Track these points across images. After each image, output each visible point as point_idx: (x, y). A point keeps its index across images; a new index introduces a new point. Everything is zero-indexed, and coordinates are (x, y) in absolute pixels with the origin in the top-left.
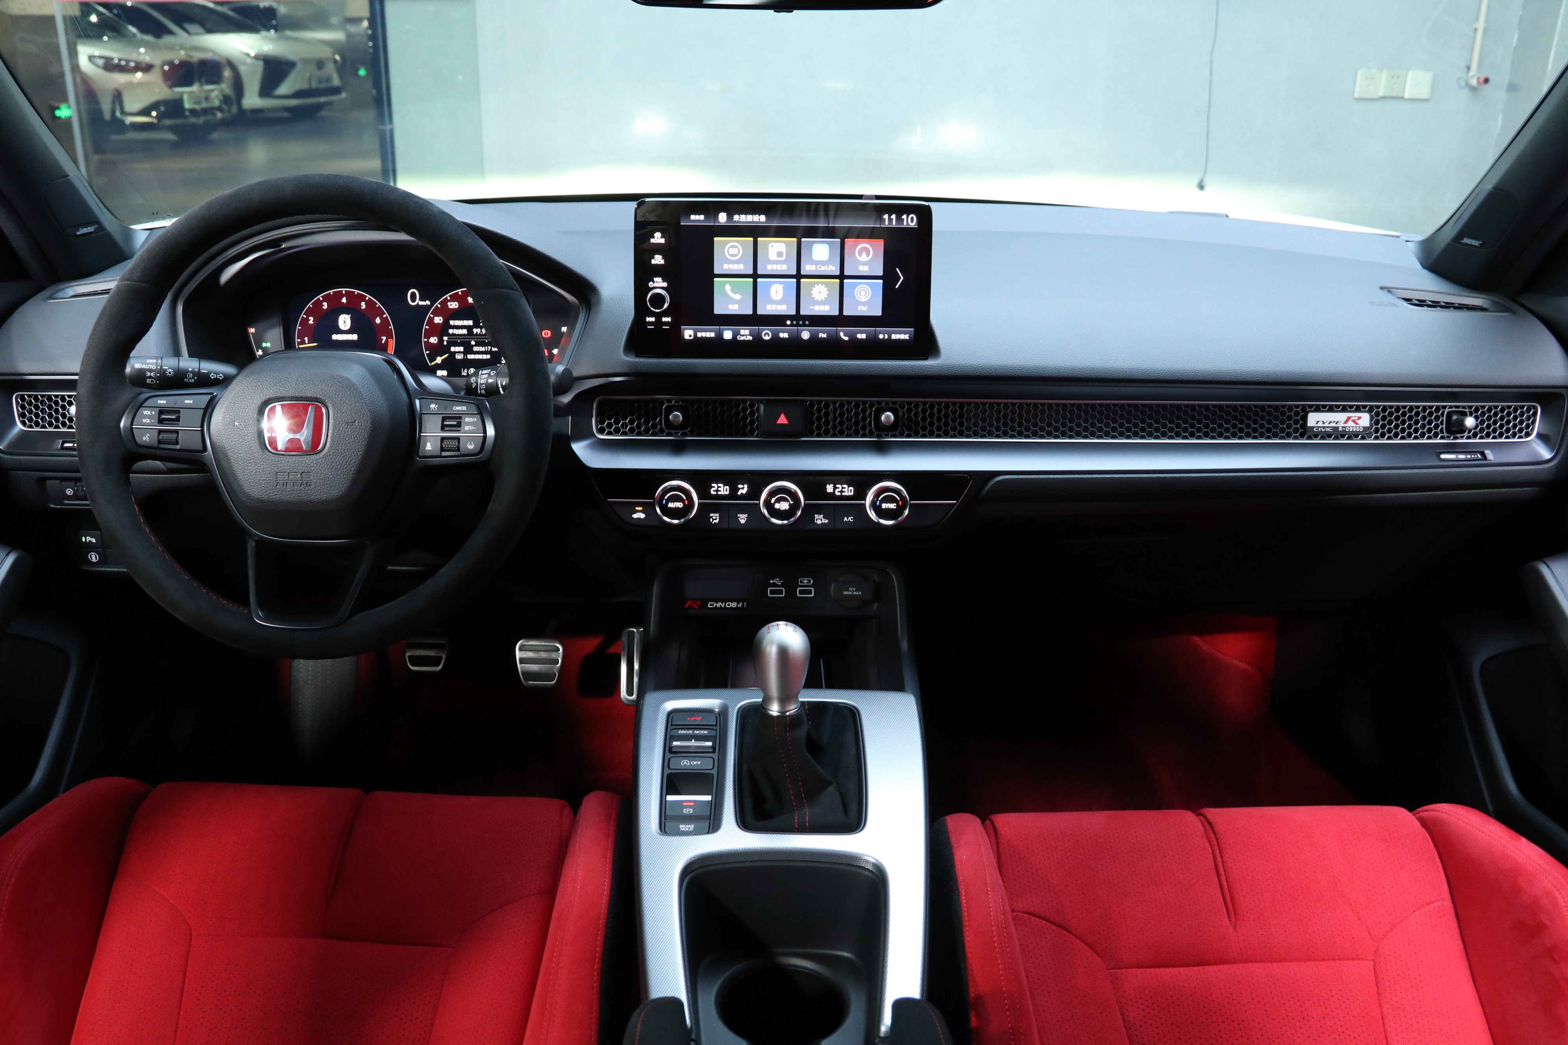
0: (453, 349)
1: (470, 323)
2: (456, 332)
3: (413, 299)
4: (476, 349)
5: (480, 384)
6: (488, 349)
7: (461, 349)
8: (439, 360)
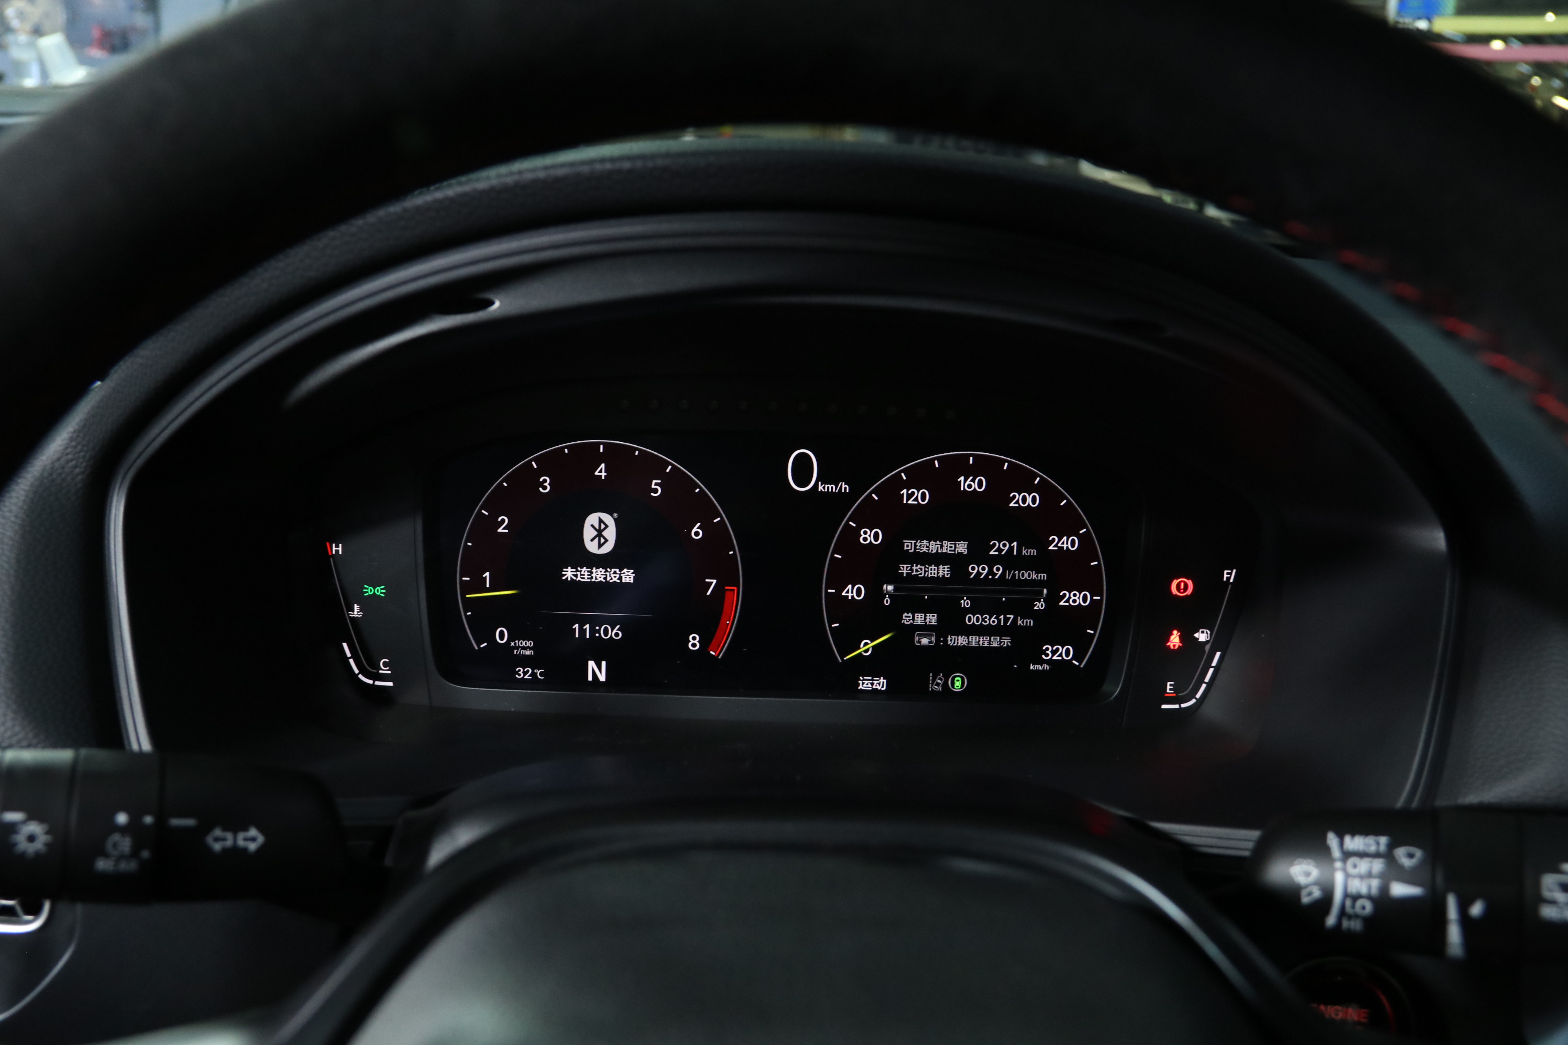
0: (907, 618)
1: (962, 547)
2: (918, 570)
3: (802, 475)
4: (972, 619)
5: (1346, 895)
6: (1006, 620)
7: (932, 619)
8: (866, 647)
